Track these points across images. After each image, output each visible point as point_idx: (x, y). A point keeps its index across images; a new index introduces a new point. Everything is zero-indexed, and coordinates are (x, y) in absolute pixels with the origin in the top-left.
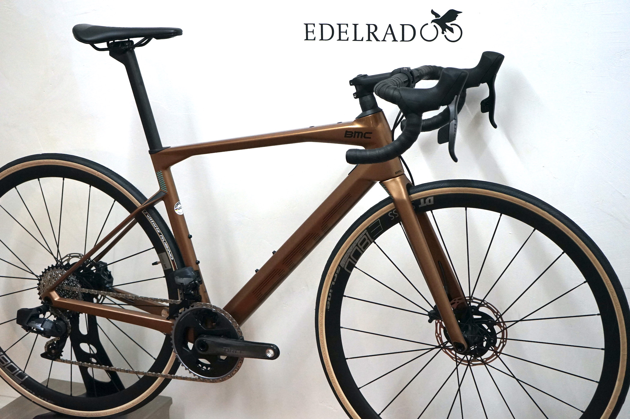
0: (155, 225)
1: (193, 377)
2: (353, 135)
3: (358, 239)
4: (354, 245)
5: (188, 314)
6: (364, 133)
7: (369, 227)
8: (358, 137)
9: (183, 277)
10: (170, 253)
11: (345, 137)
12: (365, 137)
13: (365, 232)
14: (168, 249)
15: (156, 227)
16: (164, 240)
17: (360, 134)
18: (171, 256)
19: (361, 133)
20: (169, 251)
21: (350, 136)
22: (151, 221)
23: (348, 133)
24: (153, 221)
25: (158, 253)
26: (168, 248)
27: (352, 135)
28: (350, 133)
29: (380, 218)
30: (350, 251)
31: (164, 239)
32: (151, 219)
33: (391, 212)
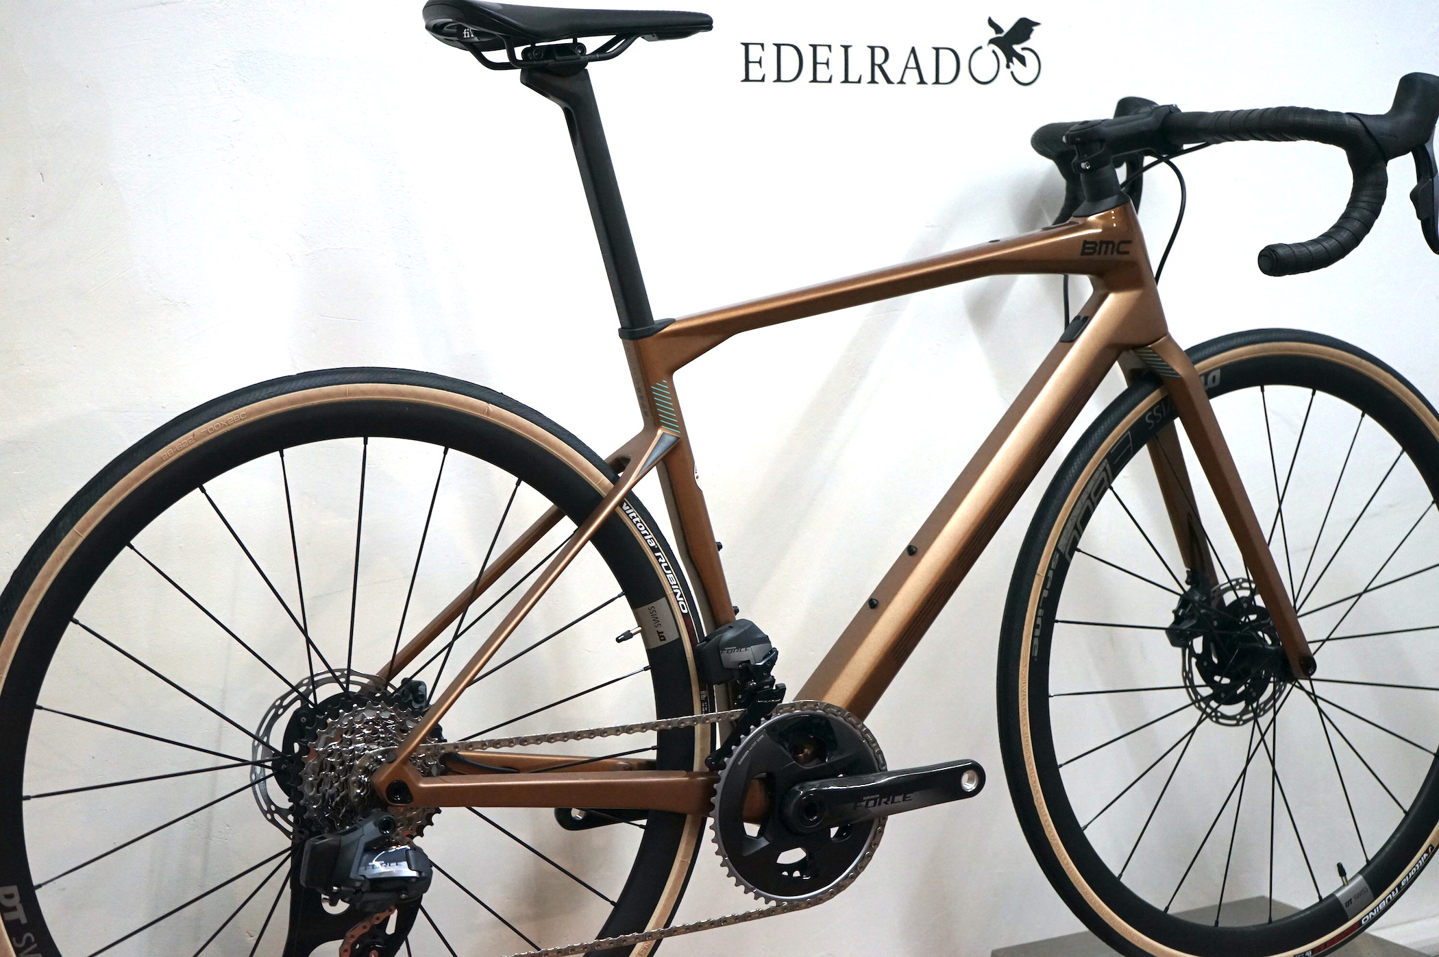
0: (643, 528)
1: (765, 907)
2: (1098, 248)
3: (1092, 483)
4: (1085, 497)
5: (758, 740)
6: (1117, 241)
7: (1112, 452)
8: (1106, 253)
9: (747, 645)
10: (681, 596)
11: (1083, 253)
12: (1119, 253)
13: (1104, 464)
14: (677, 587)
15: (646, 532)
16: (666, 564)
17: (1110, 246)
18: (683, 603)
19: (1112, 242)
20: (678, 591)
21: (1091, 251)
22: (634, 517)
23: (1087, 246)
24: (638, 519)
25: (634, 606)
26: (677, 584)
27: (1094, 248)
28: (1093, 246)
29: (1130, 429)
30: (1076, 512)
31: (666, 562)
32: (634, 514)
33: (1150, 413)
